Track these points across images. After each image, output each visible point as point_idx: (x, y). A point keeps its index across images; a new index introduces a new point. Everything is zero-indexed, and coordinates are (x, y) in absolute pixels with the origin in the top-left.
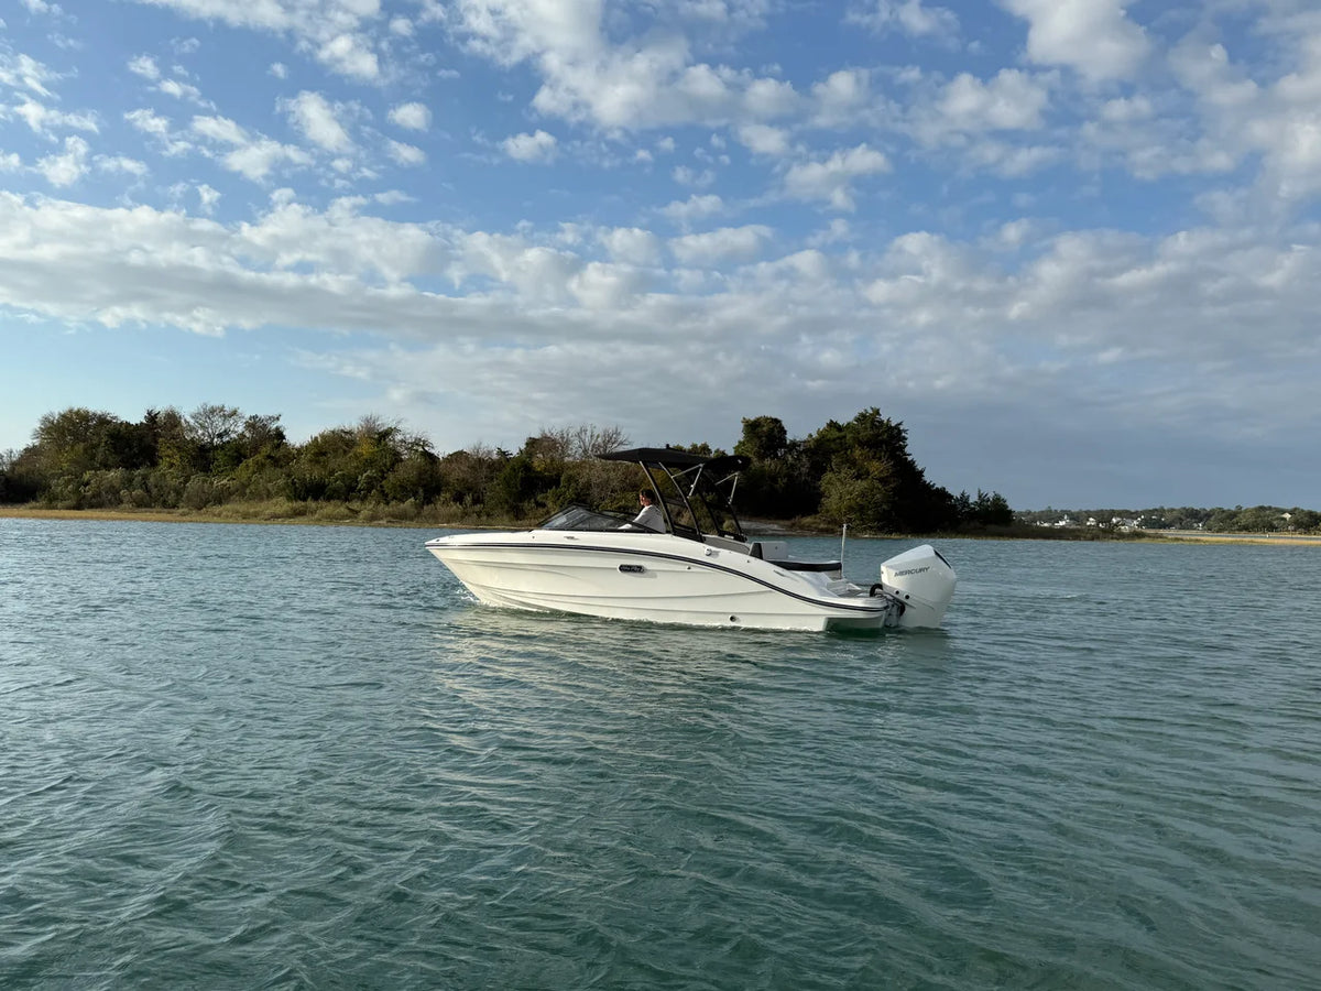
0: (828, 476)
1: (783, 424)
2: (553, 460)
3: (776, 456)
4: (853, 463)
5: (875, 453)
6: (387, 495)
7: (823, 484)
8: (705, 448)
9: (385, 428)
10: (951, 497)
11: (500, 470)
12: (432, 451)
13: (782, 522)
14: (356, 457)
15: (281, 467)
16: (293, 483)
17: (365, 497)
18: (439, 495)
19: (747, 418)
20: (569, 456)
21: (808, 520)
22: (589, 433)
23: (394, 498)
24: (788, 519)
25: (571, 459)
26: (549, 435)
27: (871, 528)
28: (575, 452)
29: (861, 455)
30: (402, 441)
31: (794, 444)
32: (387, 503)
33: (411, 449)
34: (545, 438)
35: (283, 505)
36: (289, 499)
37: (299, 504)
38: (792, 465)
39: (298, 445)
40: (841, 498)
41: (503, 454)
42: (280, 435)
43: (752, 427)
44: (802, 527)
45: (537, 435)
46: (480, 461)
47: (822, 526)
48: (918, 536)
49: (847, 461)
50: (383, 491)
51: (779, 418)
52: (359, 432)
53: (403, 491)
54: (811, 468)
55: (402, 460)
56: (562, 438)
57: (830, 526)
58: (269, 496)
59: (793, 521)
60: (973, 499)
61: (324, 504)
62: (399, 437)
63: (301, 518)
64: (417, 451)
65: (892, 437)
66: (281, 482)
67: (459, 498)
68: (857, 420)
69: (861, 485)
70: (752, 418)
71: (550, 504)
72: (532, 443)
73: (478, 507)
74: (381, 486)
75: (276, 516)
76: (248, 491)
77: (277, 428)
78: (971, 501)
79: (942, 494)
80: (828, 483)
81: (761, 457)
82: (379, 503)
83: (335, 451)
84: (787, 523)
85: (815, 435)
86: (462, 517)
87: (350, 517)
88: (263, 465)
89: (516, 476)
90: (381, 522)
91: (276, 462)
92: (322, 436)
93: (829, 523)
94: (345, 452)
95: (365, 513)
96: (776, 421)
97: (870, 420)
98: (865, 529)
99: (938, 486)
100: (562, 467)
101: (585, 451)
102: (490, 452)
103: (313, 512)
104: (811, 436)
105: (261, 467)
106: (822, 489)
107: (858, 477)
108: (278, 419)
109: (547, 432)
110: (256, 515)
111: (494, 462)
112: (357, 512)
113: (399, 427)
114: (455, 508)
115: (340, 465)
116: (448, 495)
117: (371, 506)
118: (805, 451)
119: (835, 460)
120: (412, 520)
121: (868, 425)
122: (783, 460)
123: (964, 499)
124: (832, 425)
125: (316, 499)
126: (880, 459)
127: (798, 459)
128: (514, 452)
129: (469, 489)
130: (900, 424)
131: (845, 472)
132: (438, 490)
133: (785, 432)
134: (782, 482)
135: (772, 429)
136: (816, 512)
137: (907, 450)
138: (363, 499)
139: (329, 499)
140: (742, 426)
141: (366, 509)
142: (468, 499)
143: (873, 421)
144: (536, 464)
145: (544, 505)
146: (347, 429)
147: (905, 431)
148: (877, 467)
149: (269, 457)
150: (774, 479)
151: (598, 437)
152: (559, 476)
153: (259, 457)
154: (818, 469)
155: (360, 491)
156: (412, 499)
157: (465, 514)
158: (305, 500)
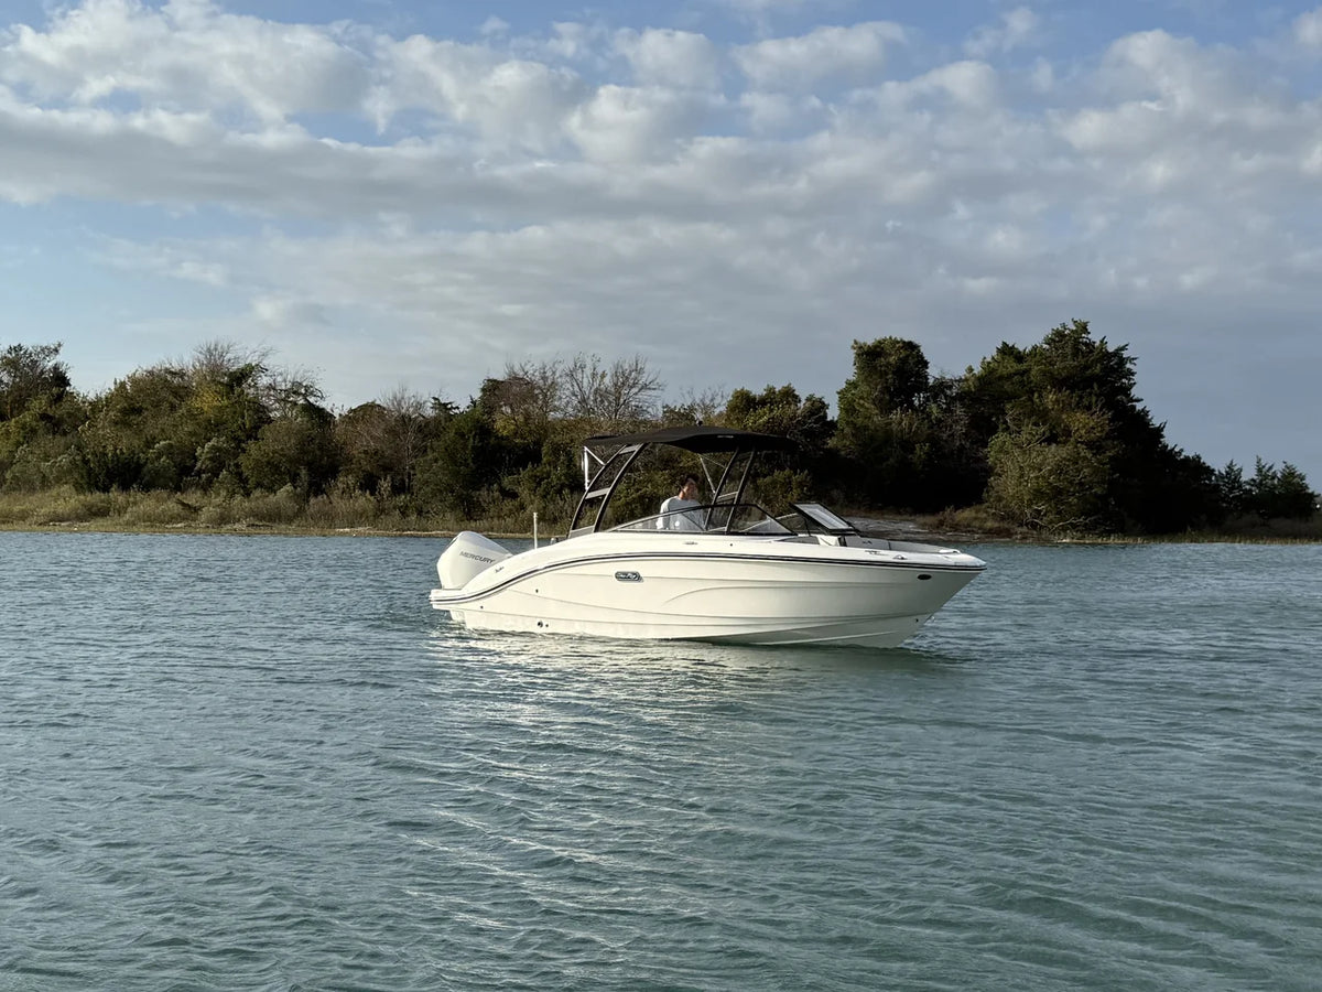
0: (1000, 438)
1: (922, 350)
2: (527, 417)
3: (911, 404)
4: (1042, 415)
5: (1081, 397)
6: (246, 481)
7: (992, 453)
8: (789, 395)
9: (242, 365)
10: (1209, 471)
11: (437, 436)
12: (322, 404)
13: (921, 519)
14: (191, 415)
15: (65, 434)
16: (86, 462)
17: (210, 482)
18: (335, 478)
19: (861, 341)
20: (556, 409)
21: (965, 515)
22: (588, 371)
23: (259, 485)
24: (934, 512)
25: (559, 415)
26: (521, 374)
27: (1074, 526)
28: (564, 405)
29: (1057, 401)
30: (271, 387)
31: (942, 386)
32: (247, 494)
33: (285, 400)
34: (515, 380)
35: (67, 498)
36: (79, 488)
37: (96, 498)
38: (939, 421)
39: (91, 397)
40: (1022, 476)
41: (443, 407)
42: (60, 379)
43: (870, 356)
44: (955, 527)
45: (500, 375)
46: (404, 420)
47: (989, 524)
48: (1155, 539)
49: (1032, 413)
50: (240, 474)
51: (916, 342)
52: (196, 372)
53: (274, 473)
54: (970, 426)
55: (270, 421)
56: (544, 378)
57: (1005, 525)
58: (45, 483)
59: (940, 516)
60: (1249, 474)
61: (139, 496)
62: (264, 381)
63: (100, 521)
64: (295, 404)
65: (1108, 370)
66: (64, 460)
67: (369, 484)
68: (1049, 341)
69: (1055, 454)
70: (870, 341)
71: (524, 492)
72: (492, 388)
73: (402, 499)
74: (237, 466)
75: (58, 519)
76: (8, 475)
77: (56, 368)
78: (1245, 477)
79: (1196, 467)
80: (1001, 450)
81: (886, 408)
82: (232, 494)
83: (157, 405)
84: (930, 519)
85: (978, 370)
86: (376, 516)
87: (184, 519)
88: (34, 431)
89: (465, 447)
90: (237, 526)
91: (54, 424)
92: (134, 380)
93: (1003, 519)
94: (173, 408)
95: (209, 511)
96: (911, 347)
97: (1070, 341)
98: (1064, 529)
99: (1189, 453)
100: (545, 429)
101: (583, 401)
102: (419, 406)
103: (121, 511)
104: (970, 370)
105: (30, 434)
106: (990, 461)
107: (1051, 439)
108: (56, 351)
109: (517, 369)
110: (23, 516)
111: (427, 422)
112: (196, 510)
113: (265, 363)
114: (364, 501)
115: (167, 432)
116: (351, 480)
117: (218, 500)
118: (961, 397)
119: (1011, 412)
120: (290, 520)
121: (1068, 350)
122: (922, 410)
123: (1232, 476)
124: (1007, 351)
125: (125, 487)
126: (1089, 408)
127: (948, 410)
128: (463, 404)
129: (387, 469)
130: (1123, 348)
131: (1028, 430)
132: (332, 471)
133: (926, 364)
134: (921, 450)
135: (904, 361)
136: (981, 502)
137: (1135, 392)
138: (206, 488)
139: (147, 487)
140: (852, 355)
141: (212, 504)
142: (385, 485)
143: (1077, 342)
144: (499, 424)
145: (514, 495)
146: (176, 367)
147: (1131, 360)
148: (1085, 422)
149: (44, 417)
150: (907, 445)
151: (603, 376)
152: (539, 444)
153: (27, 417)
154: (983, 428)
155: (199, 473)
156: (288, 487)
157: (380, 511)
158: (106, 489)
